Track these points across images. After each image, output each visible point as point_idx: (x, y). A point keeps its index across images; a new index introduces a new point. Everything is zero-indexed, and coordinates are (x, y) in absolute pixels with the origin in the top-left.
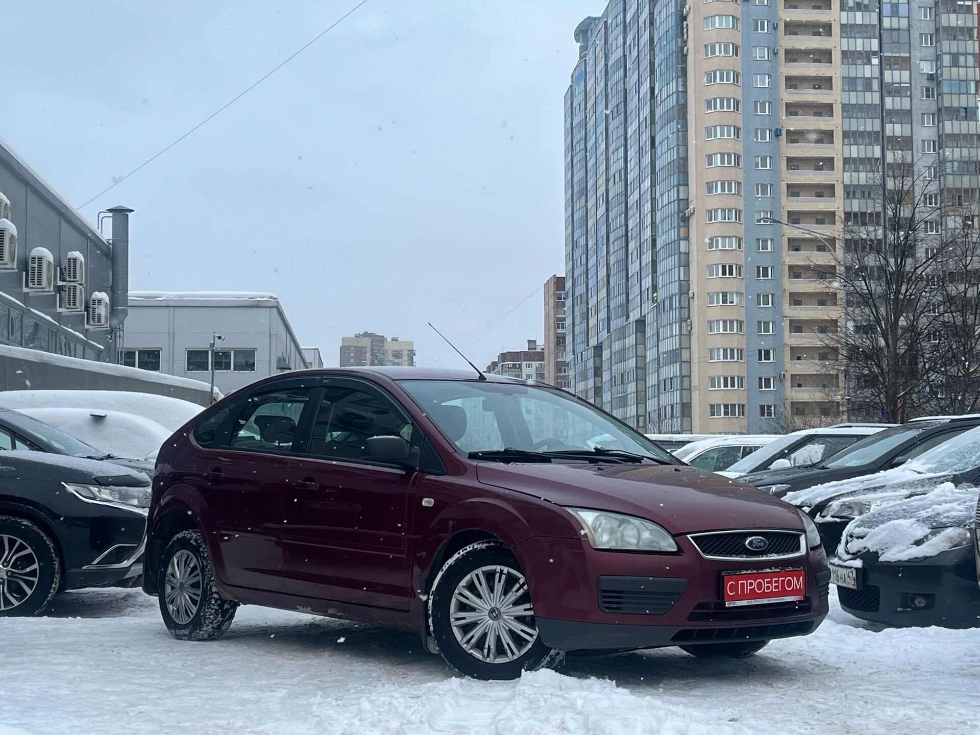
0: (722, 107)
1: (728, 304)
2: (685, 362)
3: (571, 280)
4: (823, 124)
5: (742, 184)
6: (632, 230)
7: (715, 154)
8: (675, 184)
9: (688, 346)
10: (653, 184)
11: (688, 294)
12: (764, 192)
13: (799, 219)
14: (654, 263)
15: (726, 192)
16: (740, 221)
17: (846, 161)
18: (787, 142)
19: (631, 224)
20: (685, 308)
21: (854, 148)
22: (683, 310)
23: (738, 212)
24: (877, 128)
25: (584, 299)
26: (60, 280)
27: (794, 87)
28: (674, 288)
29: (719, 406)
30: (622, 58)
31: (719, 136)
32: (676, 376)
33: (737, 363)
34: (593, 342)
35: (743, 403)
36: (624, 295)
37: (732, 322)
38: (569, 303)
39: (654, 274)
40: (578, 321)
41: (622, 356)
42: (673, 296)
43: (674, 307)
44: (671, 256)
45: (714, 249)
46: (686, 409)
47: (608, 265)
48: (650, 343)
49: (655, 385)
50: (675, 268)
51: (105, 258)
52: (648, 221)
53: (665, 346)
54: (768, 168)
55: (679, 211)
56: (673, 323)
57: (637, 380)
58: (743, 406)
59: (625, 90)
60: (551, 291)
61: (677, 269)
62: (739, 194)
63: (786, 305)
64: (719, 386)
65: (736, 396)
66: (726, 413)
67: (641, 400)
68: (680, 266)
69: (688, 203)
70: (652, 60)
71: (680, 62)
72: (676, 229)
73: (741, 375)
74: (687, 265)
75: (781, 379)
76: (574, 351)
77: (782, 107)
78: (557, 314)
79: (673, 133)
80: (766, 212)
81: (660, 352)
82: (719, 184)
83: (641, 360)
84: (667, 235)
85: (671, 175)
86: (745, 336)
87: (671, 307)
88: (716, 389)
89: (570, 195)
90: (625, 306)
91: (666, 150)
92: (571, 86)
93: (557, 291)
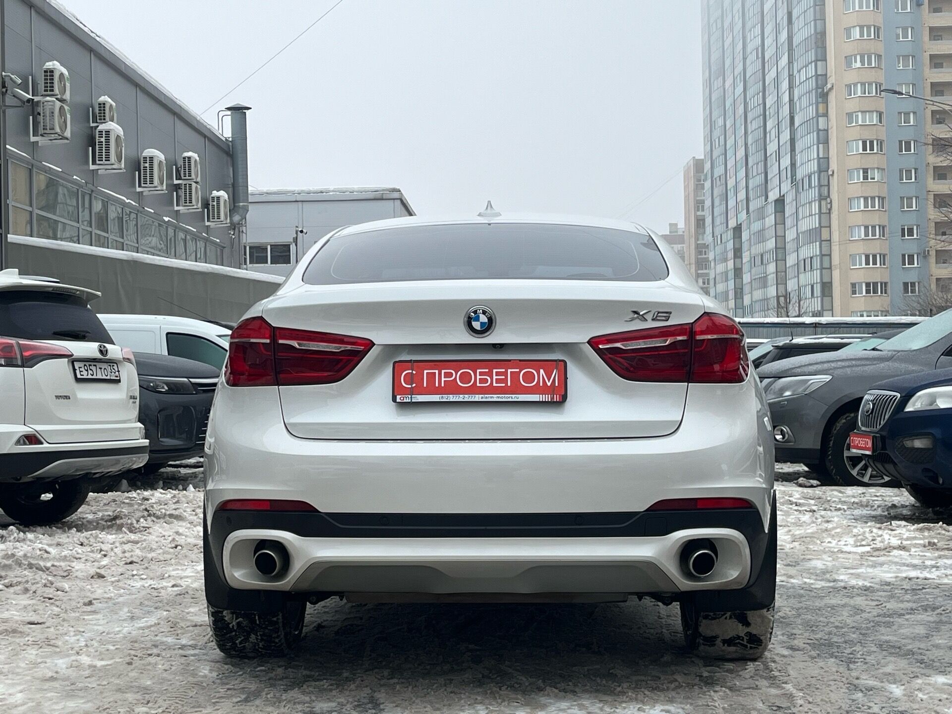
1: (870, 180)
2: (825, 241)
3: (710, 161)
5: (883, 57)
6: (770, 108)
7: (853, 27)
8: (813, 59)
9: (828, 225)
10: (791, 61)
11: (828, 171)
12: (906, 65)
13: (943, 90)
14: (793, 141)
15: (866, 66)
16: (880, 94)
18: (929, 12)
19: (770, 101)
20: (824, 186)
22: (823, 187)
23: (879, 85)
25: (723, 182)
26: (176, 179)
28: (813, 166)
29: (861, 284)
31: (857, 9)
32: (816, 256)
33: (878, 242)
34: (732, 223)
35: (885, 281)
36: (763, 175)
37: (873, 198)
38: (708, 184)
39: (793, 153)
40: (717, 202)
41: (760, 236)
42: (811, 174)
43: (813, 186)
44: (810, 133)
46: (827, 288)
47: (746, 145)
48: (789, 222)
49: (795, 265)
50: (814, 145)
51: (225, 156)
52: (786, 98)
53: (804, 226)
54: (910, 38)
55: (817, 88)
56: (812, 201)
57: (776, 260)
58: (886, 284)
60: (691, 173)
61: (815, 147)
62: (879, 67)
63: (930, 180)
64: (861, 264)
65: (877, 275)
66: (868, 292)
67: (781, 279)
68: (818, 143)
69: (826, 77)
72: (814, 106)
73: (883, 252)
74: (826, 142)
75: (925, 255)
76: (713, 233)
78: (697, 197)
79: (810, 7)
80: (907, 84)
81: (799, 231)
82: (858, 58)
83: (781, 239)
84: (806, 112)
85: (808, 51)
86: (887, 213)
87: (810, 186)
88: (858, 267)
89: (708, 75)
90: (763, 186)
91: (803, 25)
93: (697, 173)
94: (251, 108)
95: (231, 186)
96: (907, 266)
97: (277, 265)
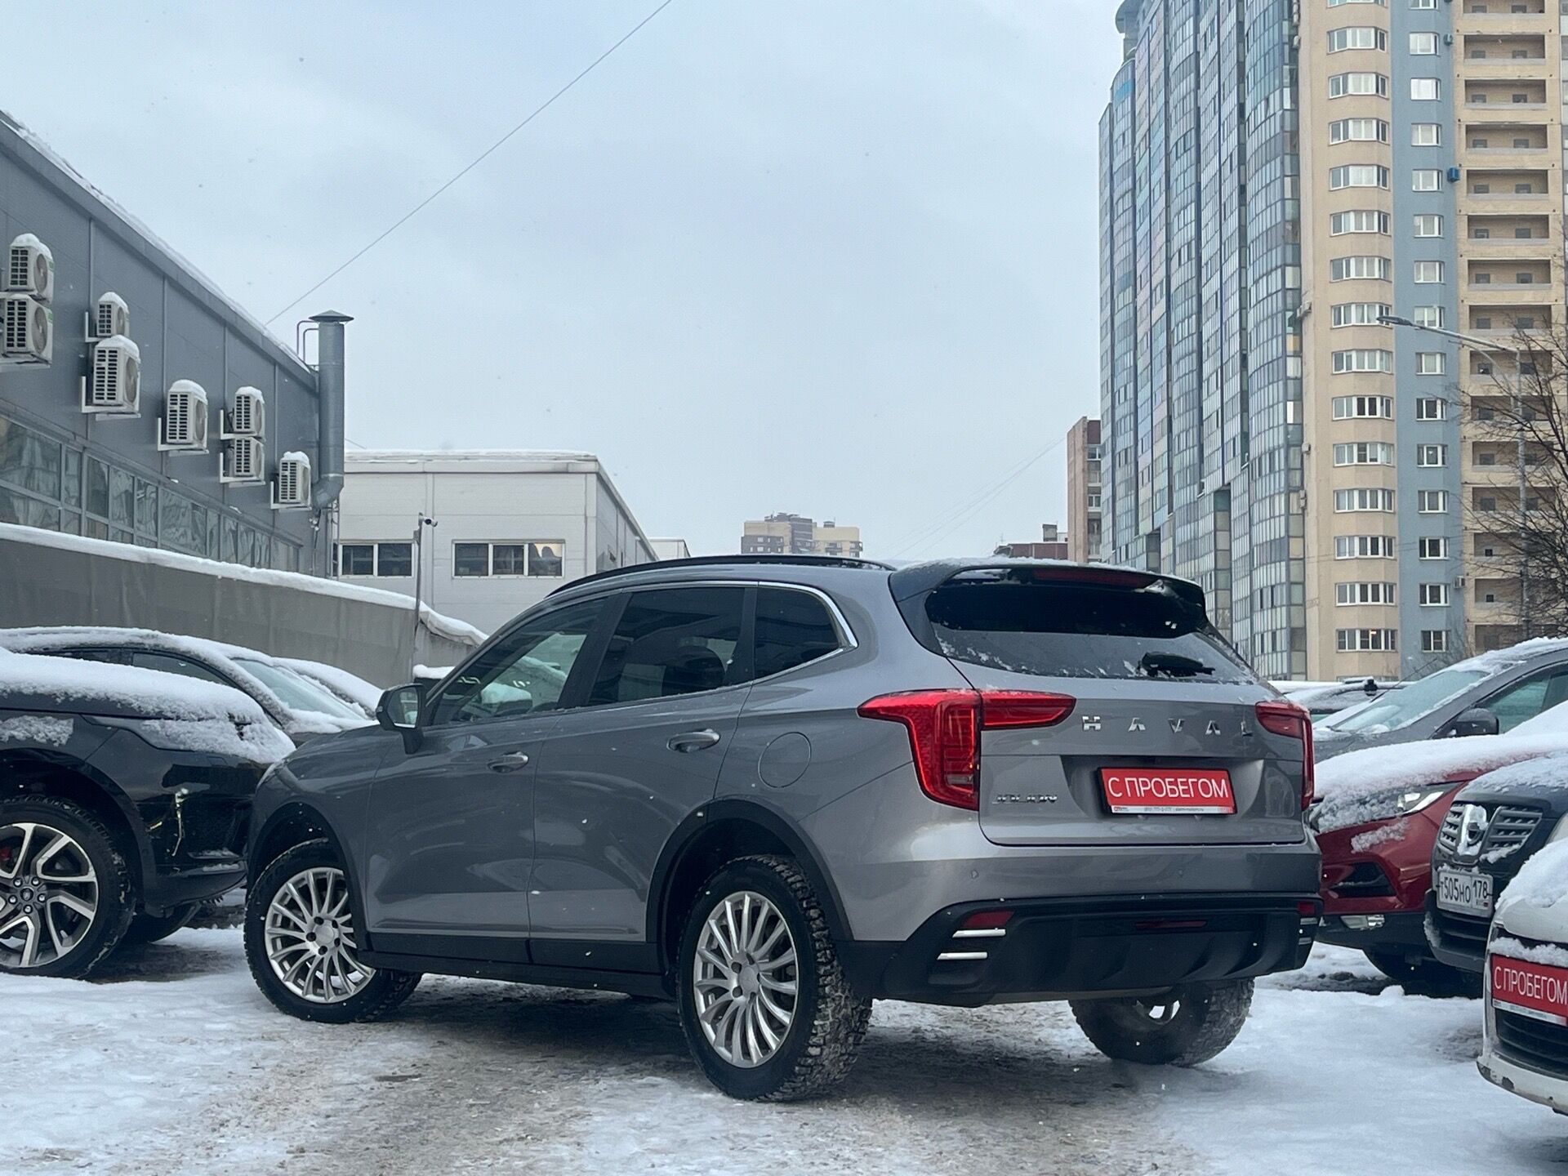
0: (1356, 134)
1: (1368, 463)
2: (1295, 559)
3: (1110, 425)
4: (1529, 159)
5: (1393, 262)
6: (1208, 340)
7: (1345, 212)
8: (1279, 264)
9: (1301, 534)
10: (1243, 265)
11: (1300, 446)
12: (1429, 276)
13: (1489, 319)
14: (1244, 396)
15: (1364, 277)
18: (1468, 191)
19: (1208, 329)
20: (1296, 469)
22: (1292, 473)
23: (1385, 309)
25: (1131, 458)
26: (225, 432)
27: (1480, 99)
28: (1278, 437)
29: (1352, 632)
30: (1193, 57)
31: (1351, 184)
32: (1281, 584)
33: (1383, 562)
34: (1145, 527)
35: (1393, 628)
36: (1196, 448)
37: (1374, 492)
38: (1106, 463)
39: (1244, 415)
40: (1121, 491)
41: (1191, 549)
42: (1274, 449)
43: (1277, 469)
44: (1273, 382)
45: (1344, 371)
46: (1297, 637)
47: (1169, 399)
48: (1239, 528)
49: (1246, 598)
50: (1278, 402)
51: (304, 394)
52: (1235, 325)
53: (1262, 534)
54: (1436, 234)
55: (1286, 310)
56: (1275, 494)
57: (1216, 590)
58: (1393, 632)
59: (1198, 109)
60: (1079, 444)
61: (1281, 405)
62: (1385, 279)
63: (1467, 464)
64: (1353, 600)
65: (1378, 617)
66: (1364, 645)
67: (1224, 622)
68: (1286, 400)
69: (1300, 293)
70: (1242, 60)
71: (1287, 61)
72: (1280, 339)
73: (1389, 580)
74: (1299, 399)
75: (1458, 587)
76: (1114, 542)
77: (1460, 131)
78: (1089, 482)
79: (1275, 179)
80: (1431, 309)
81: (1254, 542)
82: (1352, 263)
83: (1224, 556)
84: (1266, 349)
85: (1271, 250)
86: (1397, 516)
87: (1272, 469)
88: (1348, 604)
89: (1109, 284)
90: (1197, 467)
91: (1264, 207)
92: (1110, 105)
93: (1089, 443)
94: (352, 319)
95: (315, 445)
96: (1428, 604)
97: (389, 577)
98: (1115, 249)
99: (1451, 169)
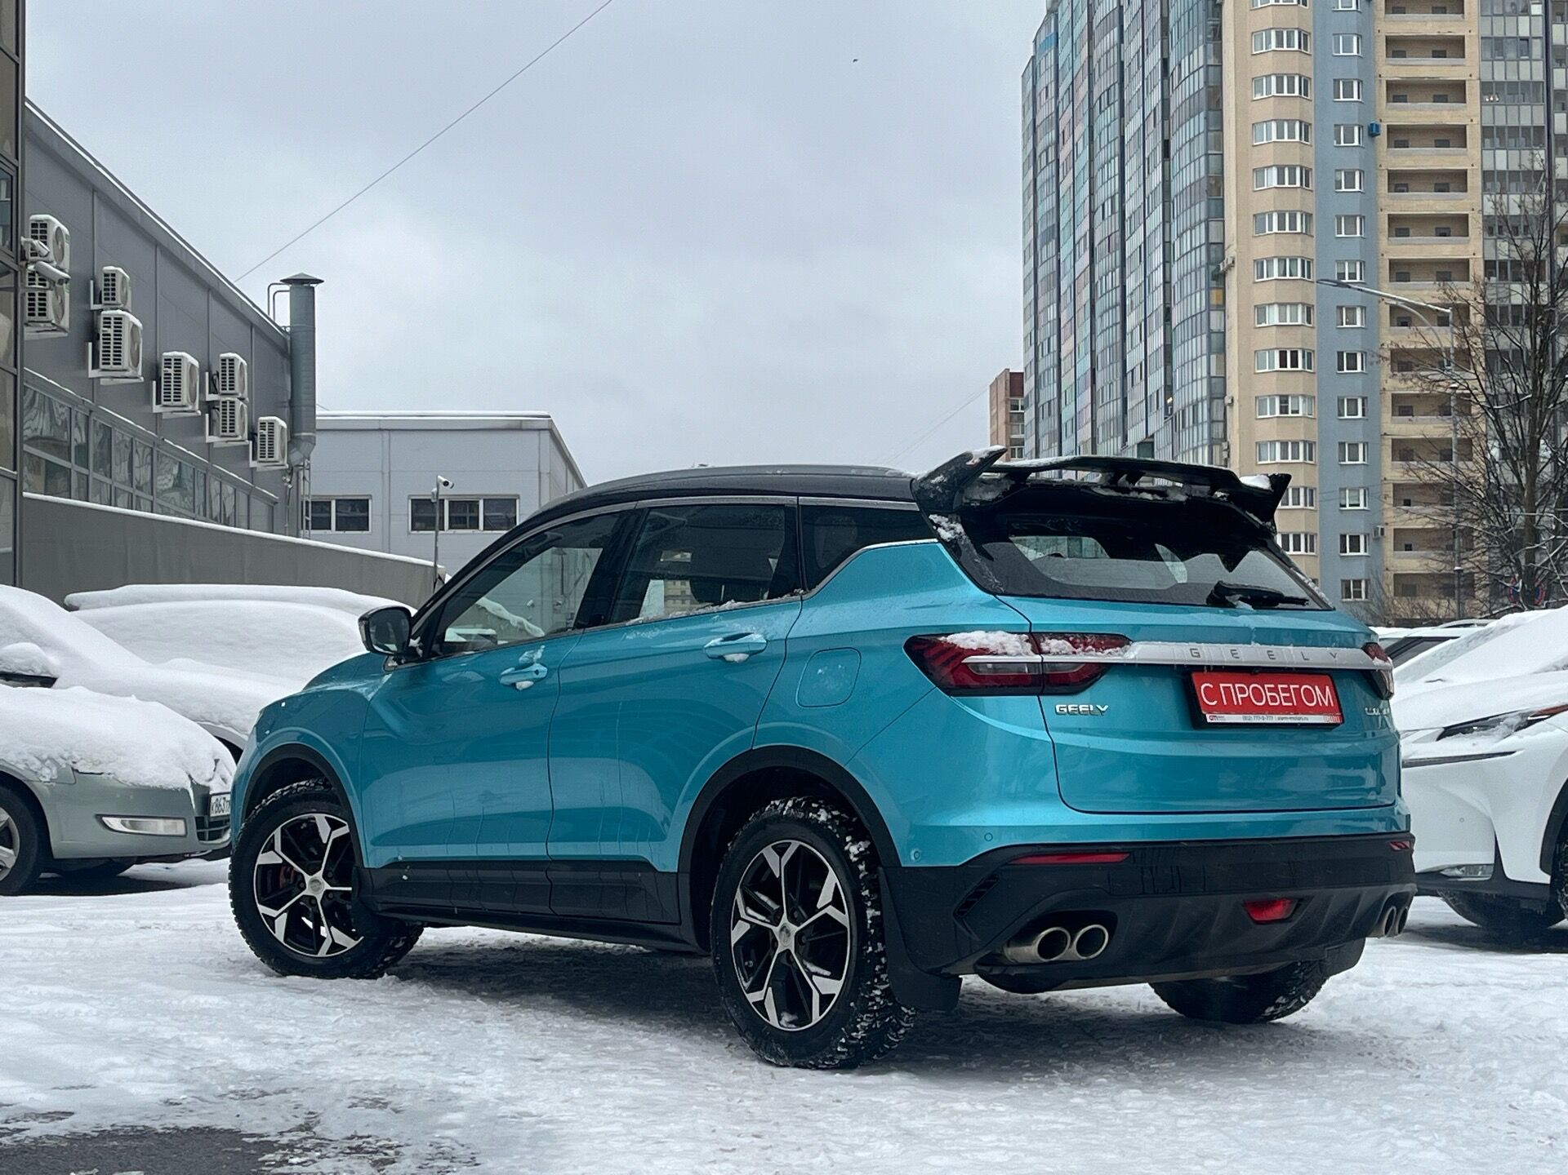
0: (1280, 89)
1: (1290, 414)
3: (1033, 377)
4: (1447, 114)
5: (1314, 216)
6: (1132, 294)
7: (1268, 167)
8: (1203, 217)
10: (1166, 219)
11: (1223, 398)
12: (1350, 229)
13: (1409, 273)
14: (1168, 349)
15: (1287, 230)
16: (1309, 277)
17: (1487, 176)
18: (1388, 146)
19: (1131, 284)
20: (1218, 422)
21: (1501, 154)
22: (1215, 425)
23: (1307, 264)
24: (1540, 121)
25: (1054, 411)
26: (210, 393)
27: (1401, 54)
28: (1201, 390)
30: (1116, 12)
31: (1274, 138)
33: (1304, 512)
36: (1120, 401)
37: (1295, 444)
38: (1029, 415)
39: (1169, 367)
40: (1044, 443)
42: (1198, 402)
43: (1200, 421)
44: (1196, 336)
45: (1267, 324)
50: (1201, 356)
51: (279, 357)
52: (1158, 277)
54: (1357, 189)
55: (1209, 263)
56: (1198, 446)
59: (1122, 64)
60: (1002, 396)
61: (1205, 358)
62: (1307, 233)
63: (1387, 416)
68: (1210, 352)
69: (1224, 247)
70: (1165, 15)
71: (1211, 17)
72: (1204, 293)
73: (1312, 531)
74: (1222, 350)
75: (1377, 535)
77: (1380, 86)
78: (1012, 434)
79: (1199, 134)
80: (1352, 263)
82: (1275, 217)
84: (1190, 302)
85: (1195, 204)
86: (1318, 468)
87: (1195, 421)
89: (1032, 237)
90: (1120, 420)
91: (1188, 162)
92: (1033, 58)
93: (1011, 396)
94: (322, 281)
95: (287, 404)
96: (1348, 553)
97: (347, 532)
98: (1039, 200)
99: (1372, 125)
